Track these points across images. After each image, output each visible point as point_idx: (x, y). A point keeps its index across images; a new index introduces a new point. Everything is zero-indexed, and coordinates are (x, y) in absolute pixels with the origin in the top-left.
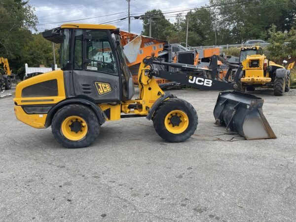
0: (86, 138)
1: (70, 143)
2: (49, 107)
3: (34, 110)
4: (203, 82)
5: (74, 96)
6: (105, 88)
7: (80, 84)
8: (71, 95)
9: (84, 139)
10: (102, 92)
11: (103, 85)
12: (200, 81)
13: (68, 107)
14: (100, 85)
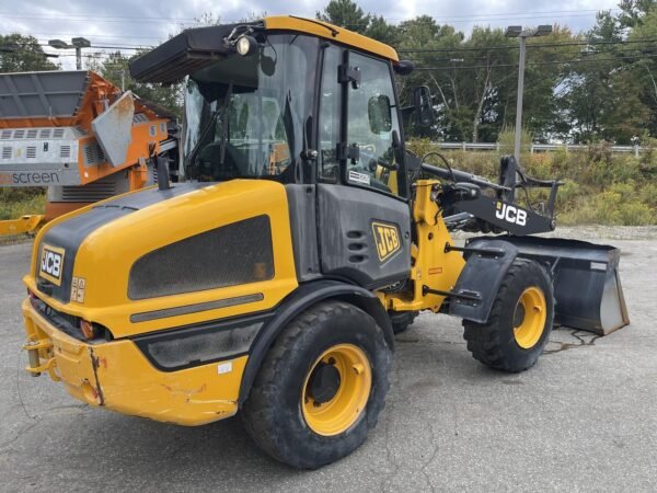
0: (366, 417)
1: (328, 449)
2: (252, 327)
3: (195, 348)
4: (515, 215)
5: (319, 275)
6: (390, 239)
7: (344, 232)
8: (310, 270)
9: (362, 422)
10: (383, 252)
11: (386, 231)
12: (511, 214)
13: (323, 316)
14: (380, 230)
